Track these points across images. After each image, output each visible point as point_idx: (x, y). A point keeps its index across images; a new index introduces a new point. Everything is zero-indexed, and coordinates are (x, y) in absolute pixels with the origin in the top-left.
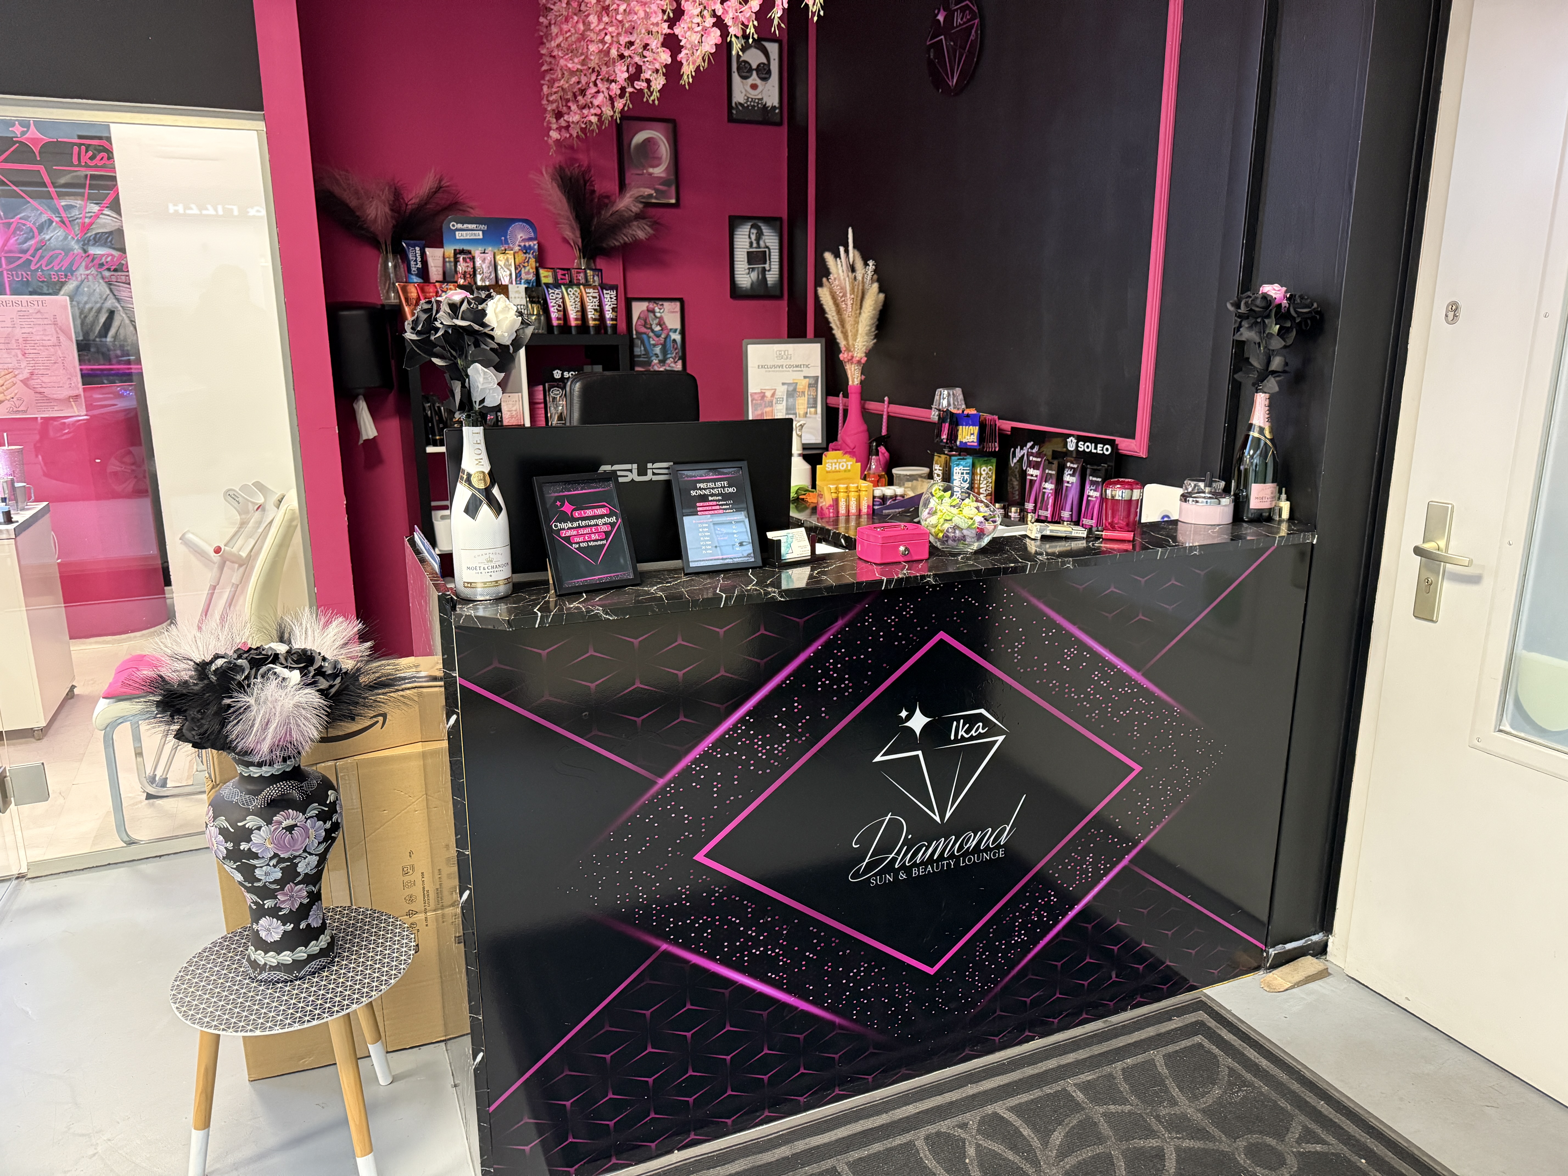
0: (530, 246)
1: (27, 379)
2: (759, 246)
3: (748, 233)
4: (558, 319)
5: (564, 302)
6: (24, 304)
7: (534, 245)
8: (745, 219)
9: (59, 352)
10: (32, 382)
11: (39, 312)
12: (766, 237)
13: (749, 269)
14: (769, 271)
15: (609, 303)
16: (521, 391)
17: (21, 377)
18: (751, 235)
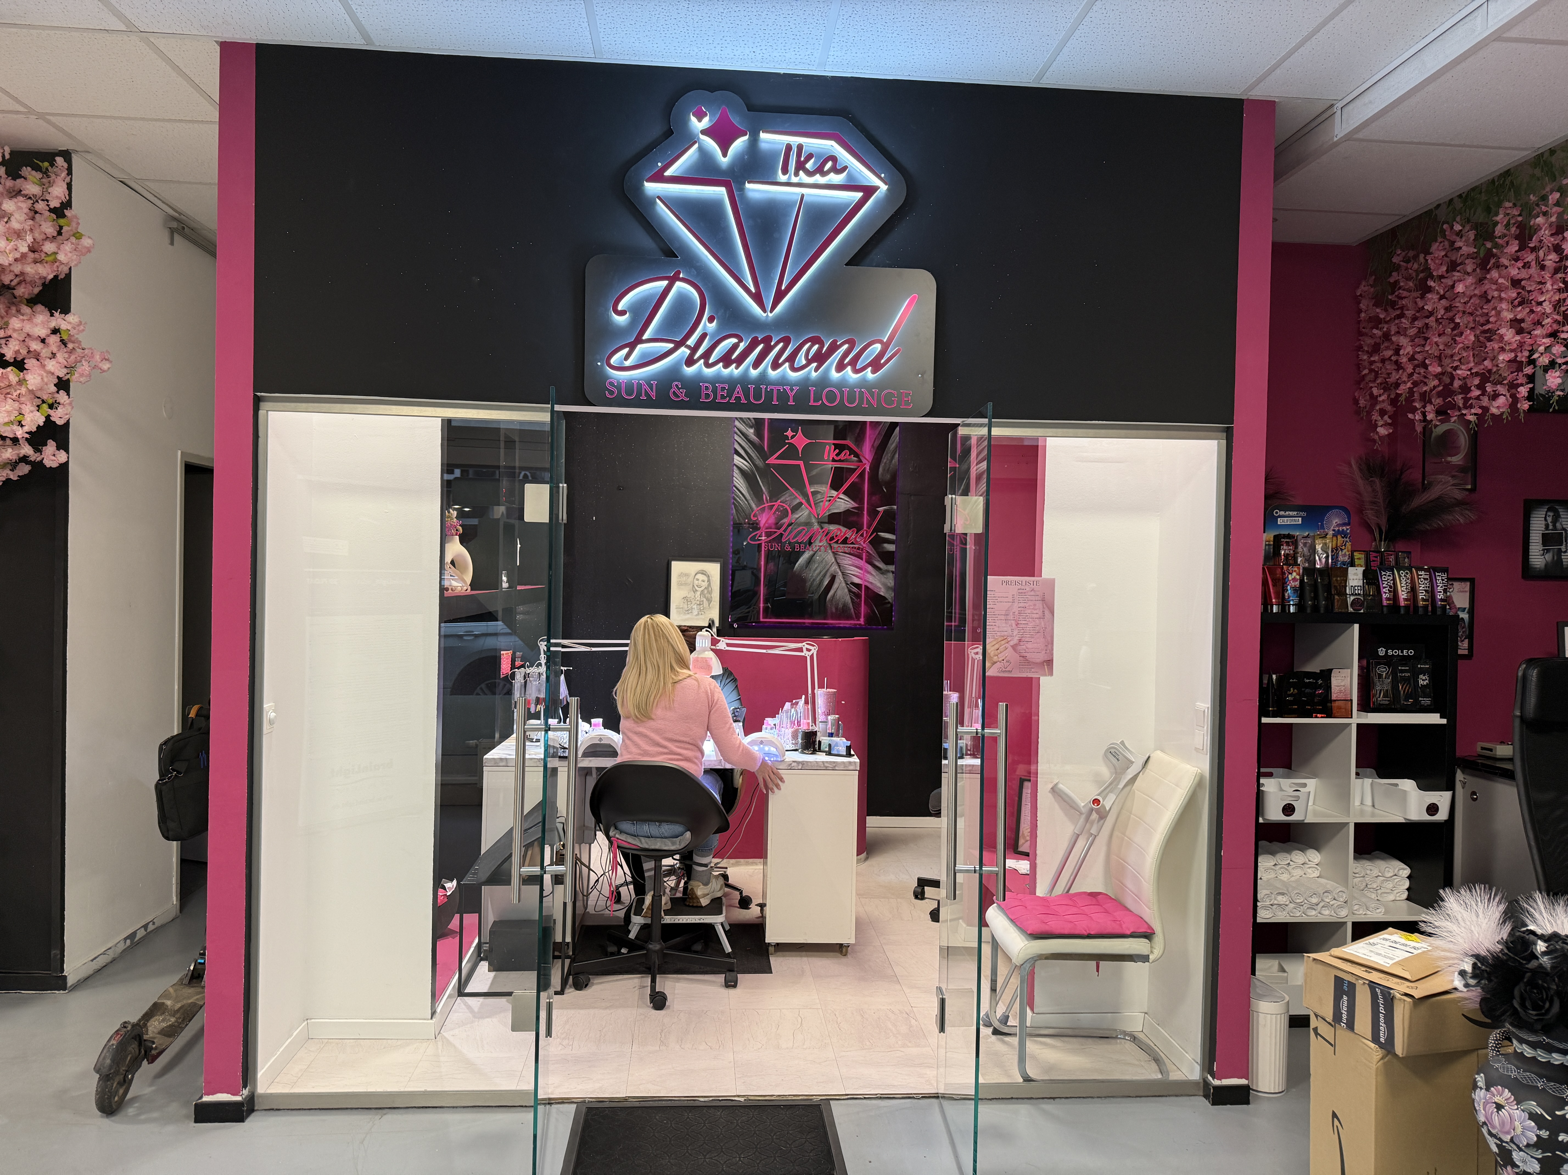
0: (1343, 530)
1: (1016, 645)
2: (1555, 528)
3: (1544, 516)
4: (1388, 599)
5: (1395, 584)
6: (1024, 583)
7: (1347, 529)
8: (1540, 503)
9: (1043, 623)
10: (1019, 648)
11: (1033, 590)
12: (1563, 520)
13: (1543, 550)
14: (1565, 552)
15: (1441, 585)
16: (1350, 667)
17: (1012, 643)
18: (1548, 518)
